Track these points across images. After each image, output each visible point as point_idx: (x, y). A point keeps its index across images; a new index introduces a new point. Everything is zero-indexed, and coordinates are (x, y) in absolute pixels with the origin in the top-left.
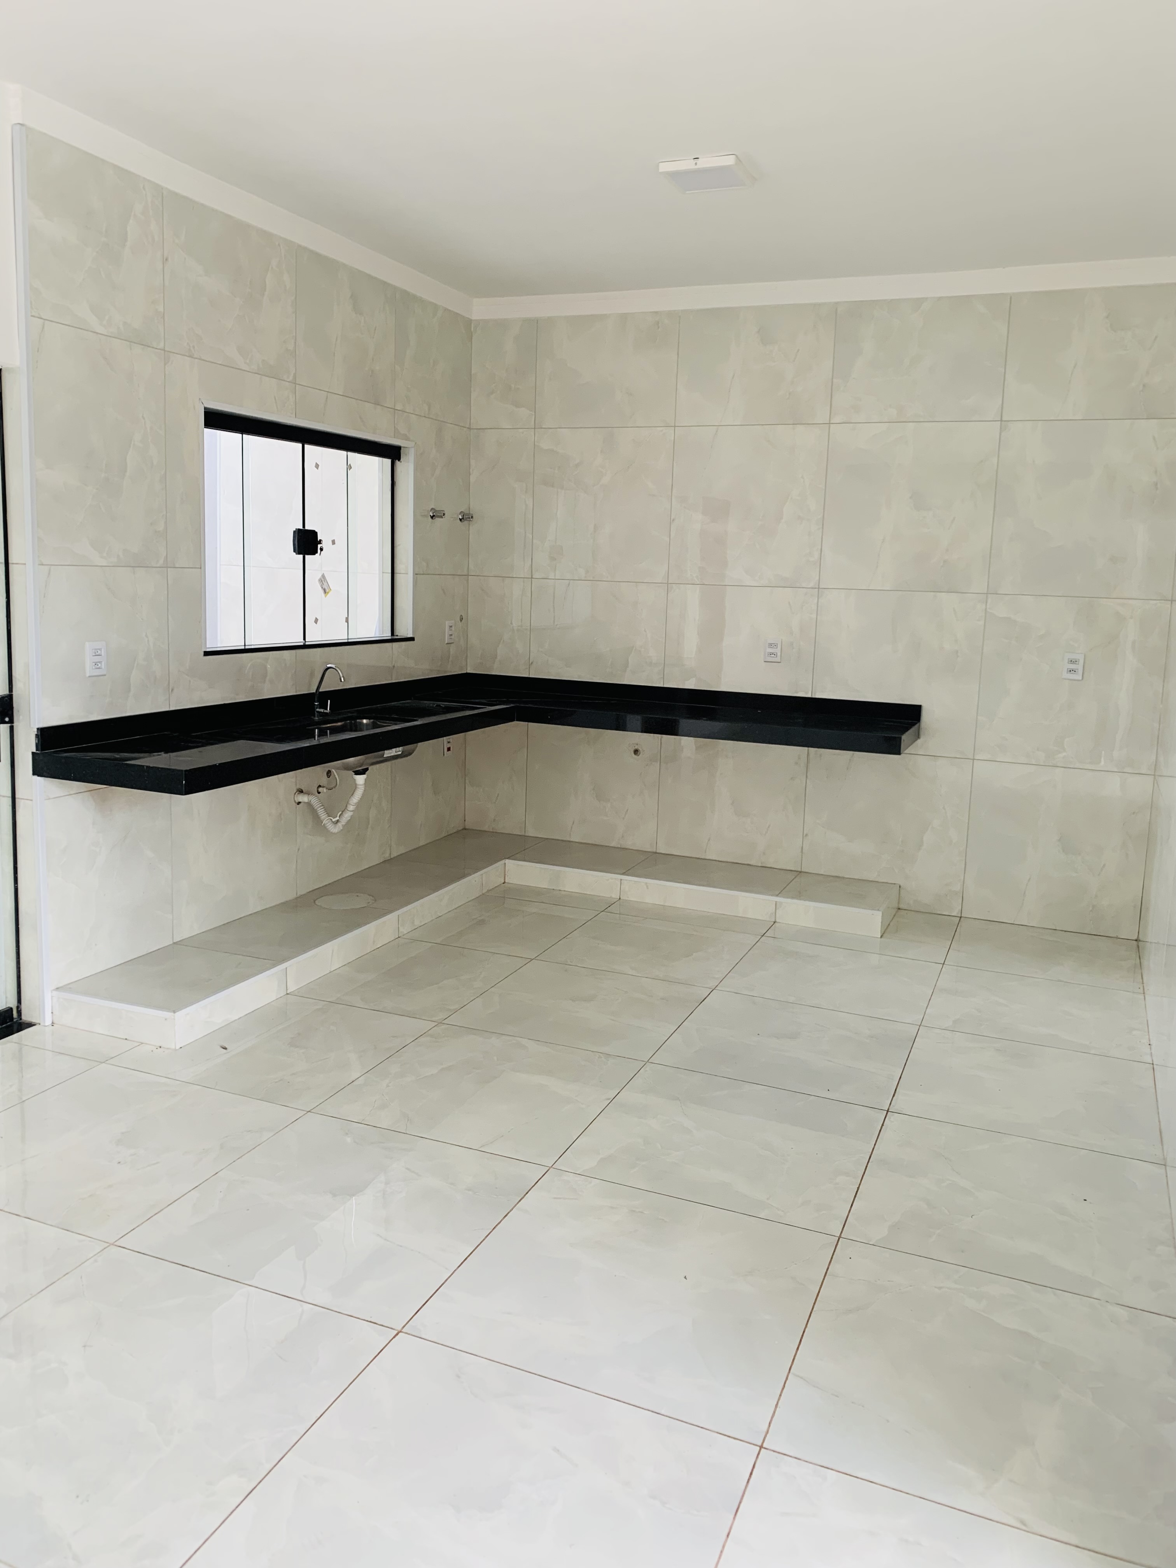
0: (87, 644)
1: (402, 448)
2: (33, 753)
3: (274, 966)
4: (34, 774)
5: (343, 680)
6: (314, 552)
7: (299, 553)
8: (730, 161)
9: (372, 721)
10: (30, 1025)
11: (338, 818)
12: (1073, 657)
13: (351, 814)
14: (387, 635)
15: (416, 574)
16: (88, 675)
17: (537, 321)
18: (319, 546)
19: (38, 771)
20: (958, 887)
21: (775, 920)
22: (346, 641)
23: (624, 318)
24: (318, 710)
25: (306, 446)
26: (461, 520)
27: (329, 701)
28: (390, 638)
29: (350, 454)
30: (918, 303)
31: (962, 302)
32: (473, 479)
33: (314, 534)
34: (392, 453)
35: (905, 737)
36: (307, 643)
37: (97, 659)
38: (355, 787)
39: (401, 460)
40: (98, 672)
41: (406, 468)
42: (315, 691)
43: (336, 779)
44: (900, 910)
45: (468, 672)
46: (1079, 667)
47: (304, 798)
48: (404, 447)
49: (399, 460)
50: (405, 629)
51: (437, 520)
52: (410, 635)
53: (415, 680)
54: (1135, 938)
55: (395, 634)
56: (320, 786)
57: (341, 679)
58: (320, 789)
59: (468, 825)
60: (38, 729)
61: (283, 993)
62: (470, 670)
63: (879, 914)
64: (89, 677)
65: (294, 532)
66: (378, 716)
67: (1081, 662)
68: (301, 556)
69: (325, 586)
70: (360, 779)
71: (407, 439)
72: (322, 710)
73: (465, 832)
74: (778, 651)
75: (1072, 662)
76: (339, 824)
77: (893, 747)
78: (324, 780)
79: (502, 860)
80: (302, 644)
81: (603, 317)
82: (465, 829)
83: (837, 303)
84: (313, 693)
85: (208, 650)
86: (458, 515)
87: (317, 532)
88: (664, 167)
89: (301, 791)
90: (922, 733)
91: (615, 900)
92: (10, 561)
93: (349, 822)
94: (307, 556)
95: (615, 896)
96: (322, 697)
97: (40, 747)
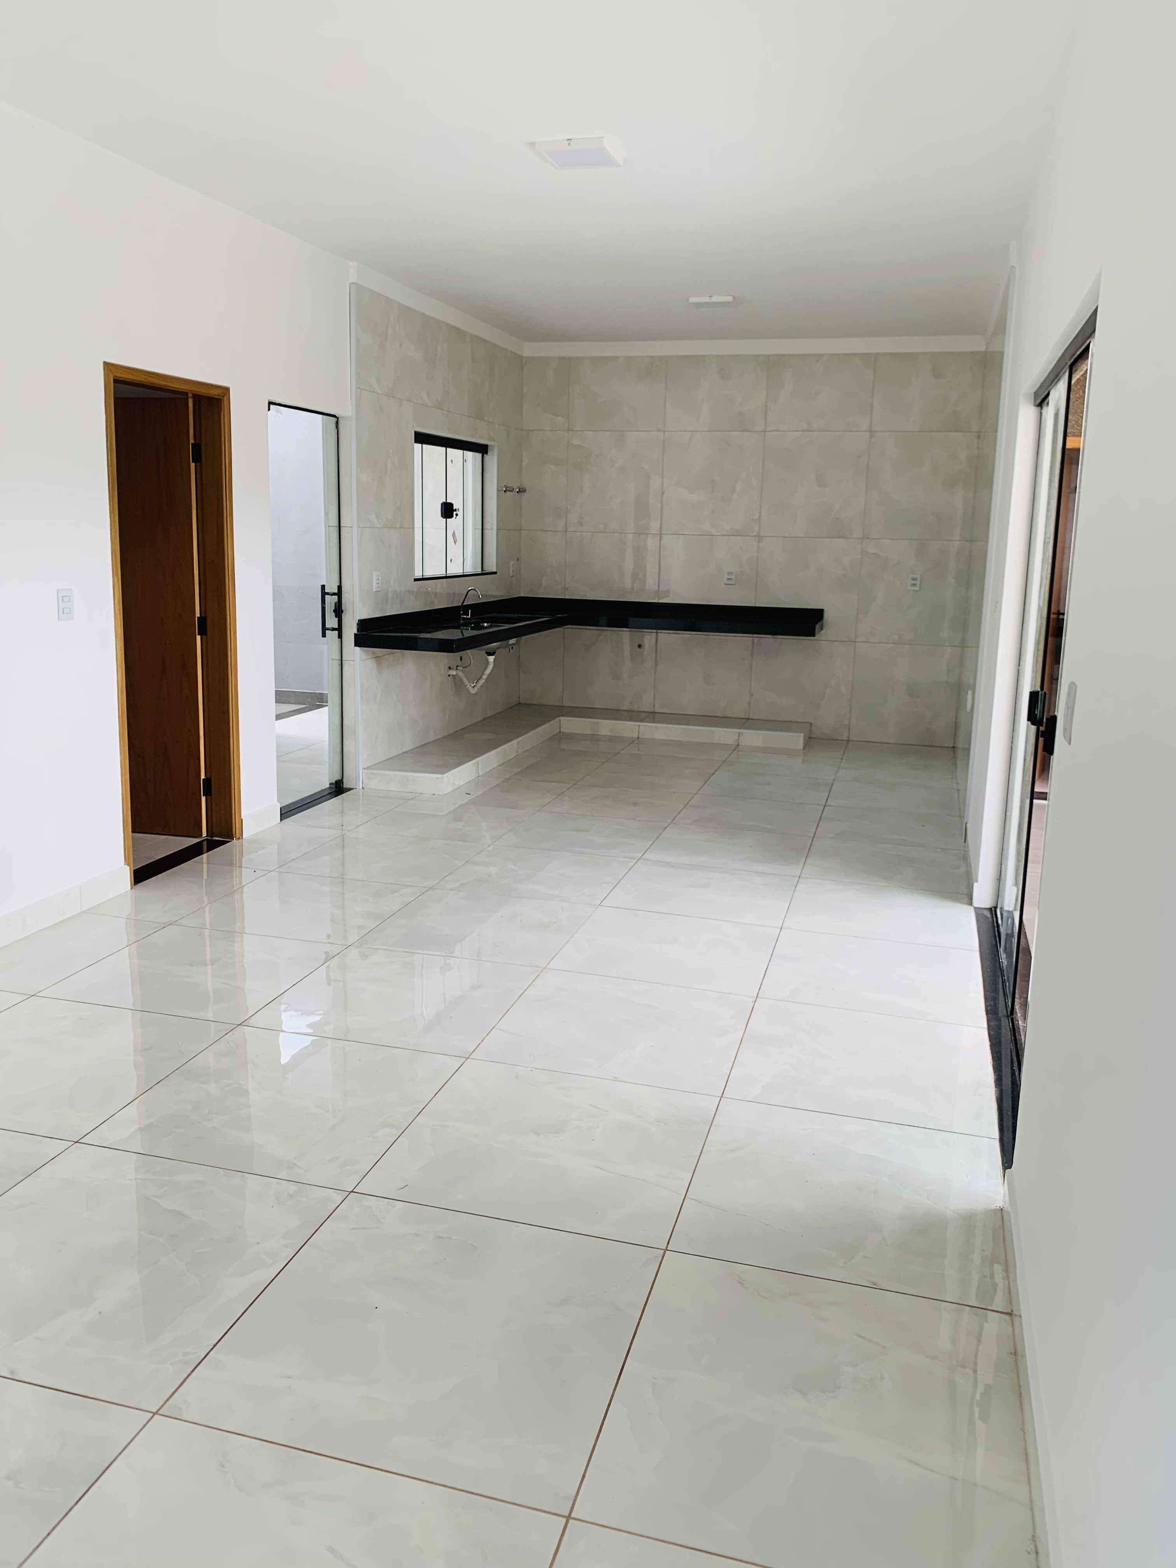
0: (374, 573)
1: (489, 447)
2: (355, 634)
3: (470, 760)
4: (355, 645)
5: (481, 597)
6: (451, 517)
7: (445, 518)
8: (730, 299)
9: (490, 624)
10: (350, 789)
11: (475, 684)
12: (914, 576)
13: (483, 681)
14: (479, 570)
15: (498, 530)
16: (374, 591)
17: (569, 359)
18: (455, 513)
19: (357, 644)
20: (846, 722)
21: (738, 743)
22: (462, 574)
23: (629, 359)
24: (462, 616)
25: (448, 449)
26: (518, 492)
27: (470, 611)
28: (481, 572)
29: (465, 451)
30: (820, 356)
31: (847, 357)
32: (524, 464)
33: (451, 505)
34: (482, 449)
35: (817, 626)
36: (447, 575)
37: (378, 581)
38: (488, 663)
39: (489, 454)
40: (379, 589)
41: (492, 460)
42: (460, 605)
43: (471, 660)
44: (811, 740)
45: (521, 596)
46: (918, 582)
47: (454, 673)
48: (491, 446)
49: (487, 453)
50: (491, 566)
51: (508, 493)
52: (495, 571)
53: (500, 600)
54: (952, 746)
55: (484, 570)
56: (457, 666)
57: (479, 597)
58: (458, 668)
59: (521, 701)
60: (359, 620)
61: (477, 776)
62: (522, 595)
63: (802, 735)
64: (376, 591)
65: (442, 504)
66: (493, 621)
67: (919, 579)
68: (445, 519)
69: (455, 539)
70: (491, 659)
71: (494, 440)
72: (465, 616)
73: (520, 706)
74: (733, 577)
75: (914, 579)
76: (476, 688)
77: (811, 633)
78: (459, 663)
79: (558, 717)
80: (445, 575)
81: (614, 359)
82: (519, 703)
83: (769, 356)
84: (460, 606)
85: (416, 578)
86: (502, 488)
87: (453, 504)
88: (692, 300)
89: (450, 668)
90: (824, 625)
91: (635, 739)
92: (341, 525)
93: (482, 686)
94: (448, 519)
95: (635, 735)
96: (465, 608)
97: (360, 630)
